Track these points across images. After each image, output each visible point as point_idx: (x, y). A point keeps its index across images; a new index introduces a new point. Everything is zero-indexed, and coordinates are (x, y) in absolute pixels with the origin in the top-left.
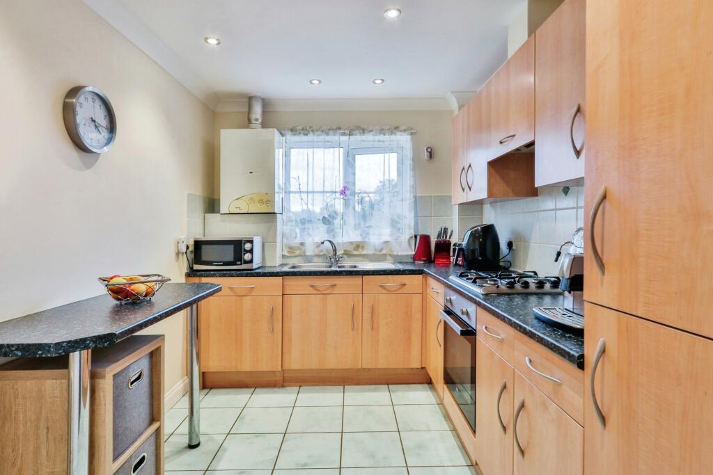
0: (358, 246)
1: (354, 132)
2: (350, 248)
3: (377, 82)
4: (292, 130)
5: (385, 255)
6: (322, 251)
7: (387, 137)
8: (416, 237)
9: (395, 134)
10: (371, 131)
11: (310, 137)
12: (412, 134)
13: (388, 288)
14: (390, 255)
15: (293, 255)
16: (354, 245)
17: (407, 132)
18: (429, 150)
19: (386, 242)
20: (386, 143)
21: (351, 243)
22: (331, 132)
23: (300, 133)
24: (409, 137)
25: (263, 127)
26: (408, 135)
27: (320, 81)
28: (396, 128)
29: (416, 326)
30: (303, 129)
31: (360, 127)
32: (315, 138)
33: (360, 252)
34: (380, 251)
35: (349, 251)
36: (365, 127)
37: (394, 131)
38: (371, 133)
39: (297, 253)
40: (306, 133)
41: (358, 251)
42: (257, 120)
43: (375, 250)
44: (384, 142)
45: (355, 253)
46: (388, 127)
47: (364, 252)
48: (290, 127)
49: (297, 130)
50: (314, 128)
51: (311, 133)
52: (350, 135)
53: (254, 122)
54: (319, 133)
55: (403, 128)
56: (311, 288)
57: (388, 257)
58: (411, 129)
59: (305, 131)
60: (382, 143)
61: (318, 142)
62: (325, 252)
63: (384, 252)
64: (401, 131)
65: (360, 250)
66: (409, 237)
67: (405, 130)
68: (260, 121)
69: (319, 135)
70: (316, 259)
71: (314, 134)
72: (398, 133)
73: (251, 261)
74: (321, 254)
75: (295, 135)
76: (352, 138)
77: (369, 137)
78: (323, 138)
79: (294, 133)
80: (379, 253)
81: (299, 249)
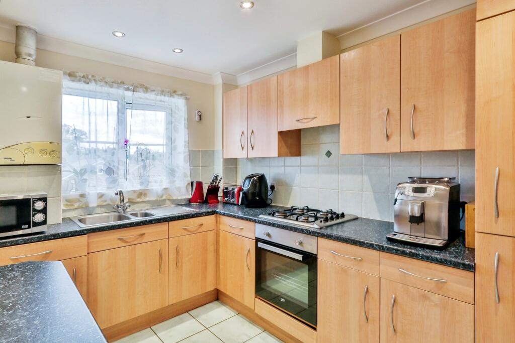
0: (141, 194)
1: (138, 89)
2: (133, 196)
3: (176, 51)
4: (70, 75)
5: (165, 200)
6: (106, 201)
7: (166, 99)
8: (192, 183)
9: (174, 97)
10: (154, 91)
11: (92, 86)
12: (186, 99)
13: (190, 230)
14: (168, 199)
15: (72, 208)
16: (138, 193)
17: (183, 97)
18: (200, 114)
19: (166, 189)
20: (166, 103)
21: (134, 191)
22: (115, 85)
23: (80, 80)
24: (184, 101)
25: (37, 65)
26: (183, 99)
27: (124, 35)
28: (175, 92)
29: (211, 256)
30: (84, 77)
31: (144, 85)
32: (98, 88)
33: (143, 199)
34: (162, 197)
35: (133, 199)
36: (148, 86)
37: (173, 94)
38: (154, 92)
39: (76, 205)
40: (88, 80)
41: (141, 198)
42: (30, 55)
43: (158, 196)
44: (164, 102)
45: (139, 200)
46: (168, 90)
47: (147, 199)
48: (68, 71)
49: (76, 77)
50: (97, 78)
51: (93, 82)
52: (134, 91)
53: (27, 57)
54: (102, 83)
55: (180, 93)
56: (119, 242)
57: (167, 201)
58: (186, 95)
59: (86, 79)
60: (163, 103)
61: (101, 92)
62: (109, 202)
63: (164, 197)
64: (178, 95)
65: (143, 197)
66: (187, 183)
67: (181, 95)
68: (34, 57)
69: (102, 86)
70: (99, 210)
71: (96, 83)
72: (176, 97)
73: (44, 222)
74: (105, 204)
75: (73, 81)
76: (136, 94)
77: (151, 96)
78: (106, 89)
79: (73, 78)
80: (160, 199)
81: (79, 201)
